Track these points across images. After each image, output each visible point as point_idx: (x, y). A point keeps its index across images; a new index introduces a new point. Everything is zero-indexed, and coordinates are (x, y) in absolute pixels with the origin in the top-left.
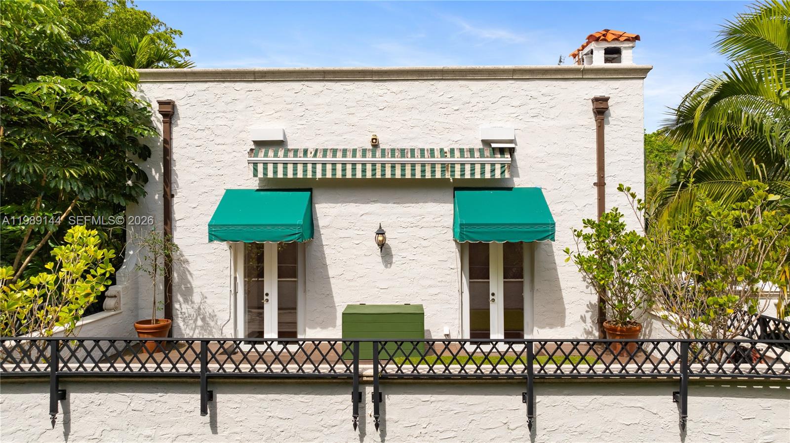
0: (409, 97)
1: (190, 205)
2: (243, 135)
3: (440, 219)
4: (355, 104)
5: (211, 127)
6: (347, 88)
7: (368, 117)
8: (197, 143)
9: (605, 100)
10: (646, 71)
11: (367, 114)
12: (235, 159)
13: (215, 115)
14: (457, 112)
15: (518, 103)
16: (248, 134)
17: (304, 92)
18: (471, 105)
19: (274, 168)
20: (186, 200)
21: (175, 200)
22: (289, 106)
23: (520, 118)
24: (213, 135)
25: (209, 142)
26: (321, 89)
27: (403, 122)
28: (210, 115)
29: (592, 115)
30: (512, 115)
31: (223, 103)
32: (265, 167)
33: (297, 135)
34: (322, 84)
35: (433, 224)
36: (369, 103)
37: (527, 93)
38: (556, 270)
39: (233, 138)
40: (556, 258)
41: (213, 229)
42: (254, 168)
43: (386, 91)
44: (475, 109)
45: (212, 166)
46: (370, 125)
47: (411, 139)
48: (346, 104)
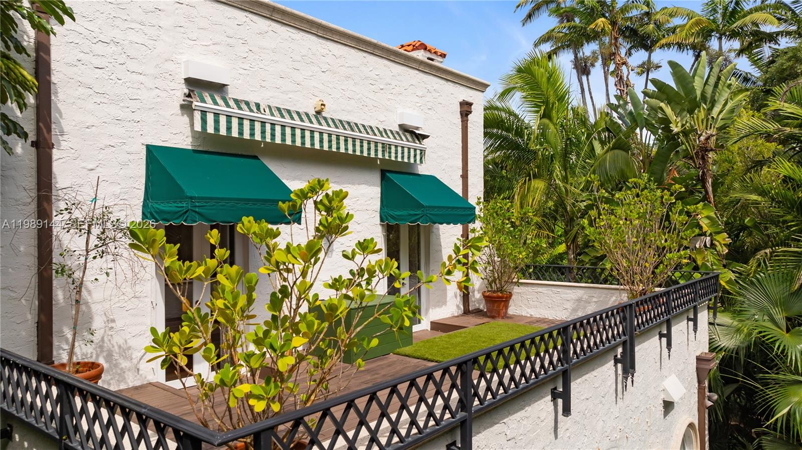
0: (347, 65)
1: (84, 165)
2: (170, 66)
3: (370, 202)
4: (299, 58)
5: (122, 42)
6: (293, 36)
7: (311, 78)
8: (98, 62)
9: (470, 104)
10: (487, 86)
11: (311, 74)
12: (159, 100)
13: (127, 25)
14: (382, 91)
15: (420, 94)
16: (178, 66)
17: (248, 28)
18: (392, 87)
19: (227, 122)
20: (76, 155)
21: (56, 153)
22: (230, 41)
23: (422, 108)
24: (124, 56)
25: (117, 65)
26: (267, 29)
27: (342, 91)
28: (118, 22)
29: (459, 116)
30: (417, 104)
31: (140, 10)
32: (216, 118)
33: (240, 82)
34: (268, 22)
35: (365, 208)
36: (313, 61)
37: (426, 86)
38: (441, 251)
39: (156, 67)
40: (441, 240)
41: (197, 204)
42: (202, 118)
43: (328, 52)
44: (394, 91)
45: (122, 105)
46: (314, 87)
47: (349, 112)
48: (291, 55)
